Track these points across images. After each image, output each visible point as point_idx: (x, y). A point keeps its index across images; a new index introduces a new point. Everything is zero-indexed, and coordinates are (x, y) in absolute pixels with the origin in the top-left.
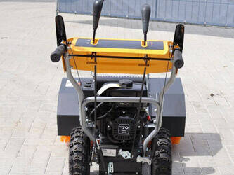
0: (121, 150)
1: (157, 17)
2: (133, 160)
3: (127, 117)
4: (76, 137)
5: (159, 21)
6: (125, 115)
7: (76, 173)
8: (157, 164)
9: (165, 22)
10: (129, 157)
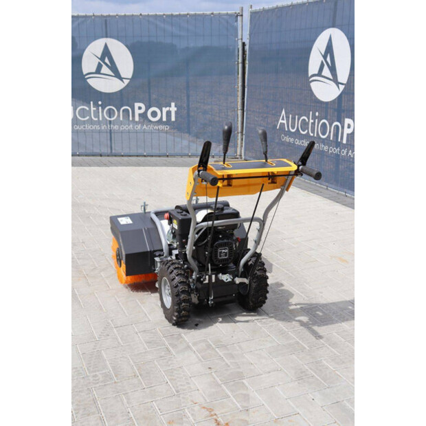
0: (221, 274)
1: (113, 151)
2: (233, 282)
3: (225, 241)
4: (175, 268)
5: (115, 156)
6: (222, 239)
7: (183, 304)
8: (255, 283)
9: (122, 156)
10: (229, 280)
